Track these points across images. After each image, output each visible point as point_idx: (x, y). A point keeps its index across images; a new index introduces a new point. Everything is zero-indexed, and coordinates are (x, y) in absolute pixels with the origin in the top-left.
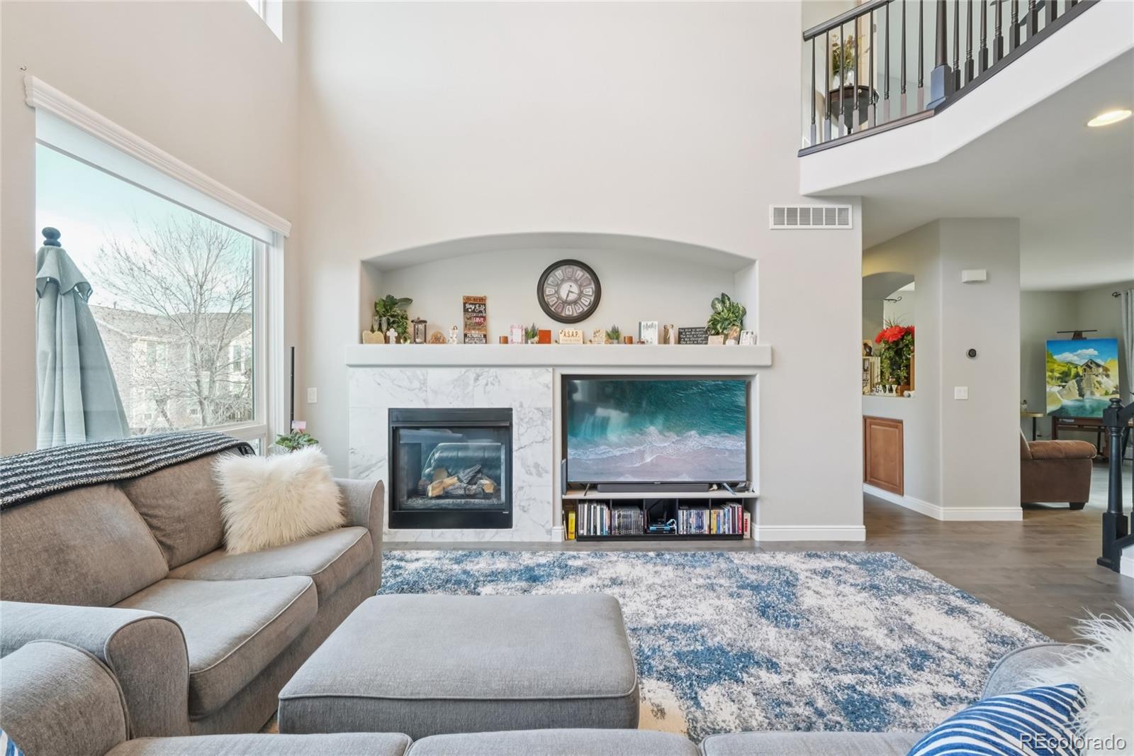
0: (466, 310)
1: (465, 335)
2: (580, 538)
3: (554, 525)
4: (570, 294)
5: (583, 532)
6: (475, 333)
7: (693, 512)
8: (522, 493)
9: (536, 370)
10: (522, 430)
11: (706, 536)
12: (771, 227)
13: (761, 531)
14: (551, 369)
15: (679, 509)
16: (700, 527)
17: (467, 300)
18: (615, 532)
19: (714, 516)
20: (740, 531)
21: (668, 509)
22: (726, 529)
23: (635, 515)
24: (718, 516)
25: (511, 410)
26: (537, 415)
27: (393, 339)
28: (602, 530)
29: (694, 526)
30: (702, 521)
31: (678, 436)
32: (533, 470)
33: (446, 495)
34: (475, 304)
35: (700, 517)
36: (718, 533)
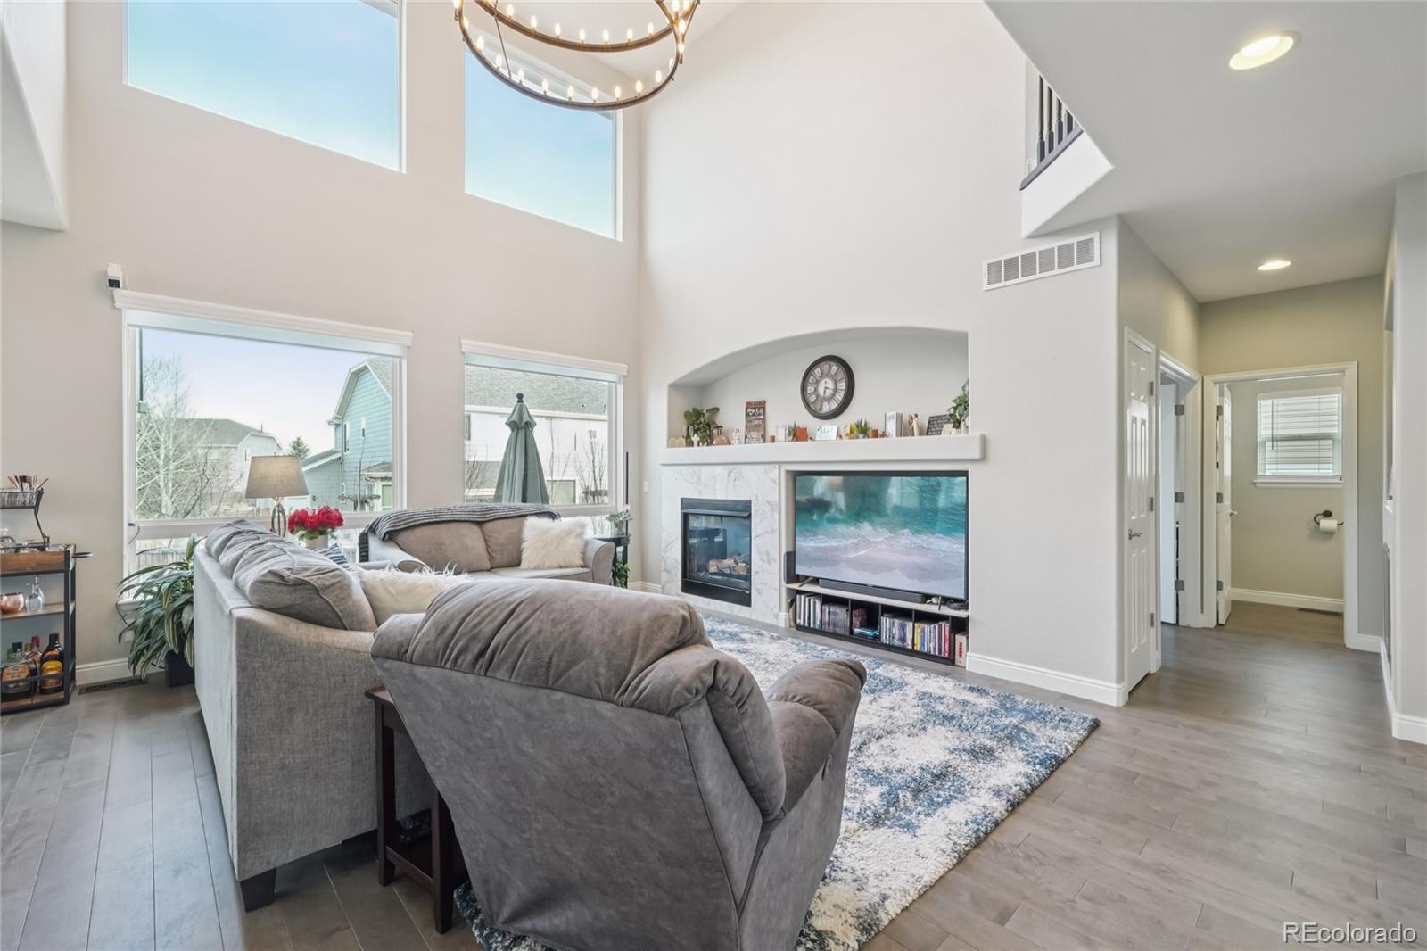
0: (747, 414)
1: (746, 437)
2: (799, 627)
3: (780, 610)
4: (827, 390)
5: (800, 621)
6: (754, 434)
7: (897, 622)
8: (757, 576)
9: (767, 467)
10: (758, 521)
11: (908, 650)
12: (986, 287)
13: (974, 660)
14: (777, 466)
15: (882, 615)
16: (903, 639)
17: (749, 405)
18: (826, 628)
19: (918, 630)
20: (947, 654)
21: (870, 615)
22: (932, 647)
23: (841, 614)
24: (923, 631)
25: (750, 501)
26: (767, 509)
27: (695, 443)
28: (814, 623)
29: (897, 637)
30: (905, 634)
31: (891, 533)
32: (765, 558)
33: (720, 573)
34: (755, 408)
35: (903, 629)
36: (922, 650)
